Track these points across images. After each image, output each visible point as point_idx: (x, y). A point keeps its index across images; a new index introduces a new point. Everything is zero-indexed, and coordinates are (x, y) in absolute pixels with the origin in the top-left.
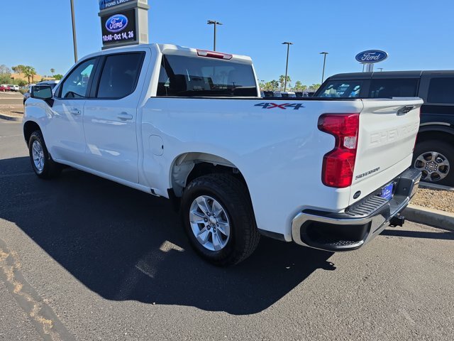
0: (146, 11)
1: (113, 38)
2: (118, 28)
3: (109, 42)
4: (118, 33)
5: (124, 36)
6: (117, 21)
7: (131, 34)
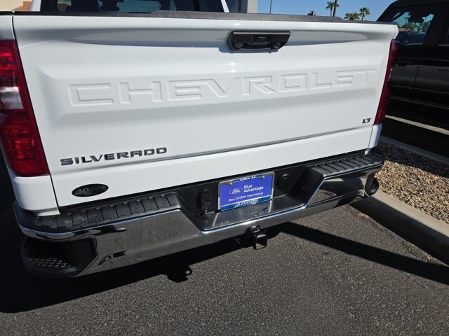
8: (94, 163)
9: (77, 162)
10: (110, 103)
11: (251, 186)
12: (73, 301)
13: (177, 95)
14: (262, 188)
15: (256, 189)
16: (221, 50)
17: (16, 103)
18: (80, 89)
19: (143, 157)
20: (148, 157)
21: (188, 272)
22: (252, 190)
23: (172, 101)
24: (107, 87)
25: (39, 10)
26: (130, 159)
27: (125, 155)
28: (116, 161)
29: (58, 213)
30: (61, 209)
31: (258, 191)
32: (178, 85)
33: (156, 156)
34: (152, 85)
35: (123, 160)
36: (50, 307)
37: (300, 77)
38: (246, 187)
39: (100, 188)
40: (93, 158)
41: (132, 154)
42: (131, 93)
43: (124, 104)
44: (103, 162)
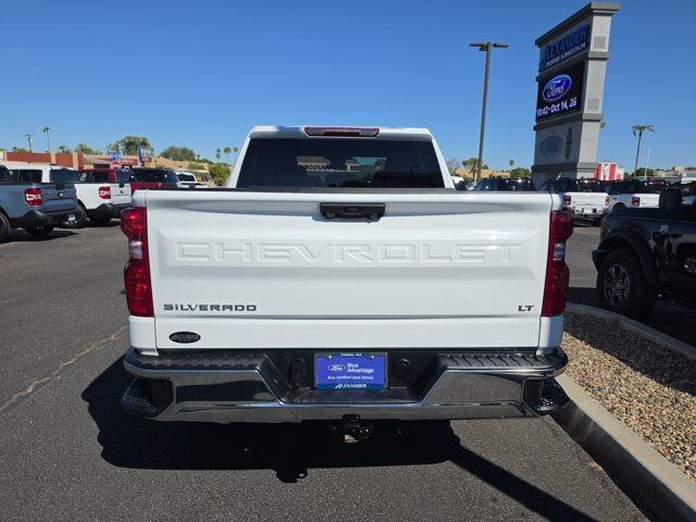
0: (604, 63)
1: (549, 111)
2: (558, 94)
3: (544, 117)
4: (556, 104)
5: (565, 105)
6: (558, 85)
7: (574, 103)
8: (190, 312)
9: (177, 308)
10: (206, 260)
11: (356, 366)
12: (173, 471)
13: (267, 257)
14: (372, 371)
15: (363, 370)
16: (314, 219)
17: (139, 253)
18: (184, 246)
19: (234, 312)
20: (238, 313)
21: (302, 475)
22: (359, 371)
23: (261, 261)
24: (206, 246)
25: (234, 186)
26: (221, 313)
27: (217, 307)
28: (209, 312)
29: (156, 354)
30: (159, 350)
31: (366, 374)
32: (268, 247)
33: (245, 312)
34: (244, 247)
35: (215, 312)
36: (151, 471)
37: (406, 248)
38: (349, 365)
39: (194, 337)
40: (190, 306)
41: (224, 307)
42: (226, 253)
43: (218, 261)
44: (198, 312)
